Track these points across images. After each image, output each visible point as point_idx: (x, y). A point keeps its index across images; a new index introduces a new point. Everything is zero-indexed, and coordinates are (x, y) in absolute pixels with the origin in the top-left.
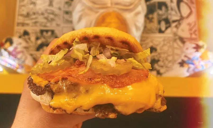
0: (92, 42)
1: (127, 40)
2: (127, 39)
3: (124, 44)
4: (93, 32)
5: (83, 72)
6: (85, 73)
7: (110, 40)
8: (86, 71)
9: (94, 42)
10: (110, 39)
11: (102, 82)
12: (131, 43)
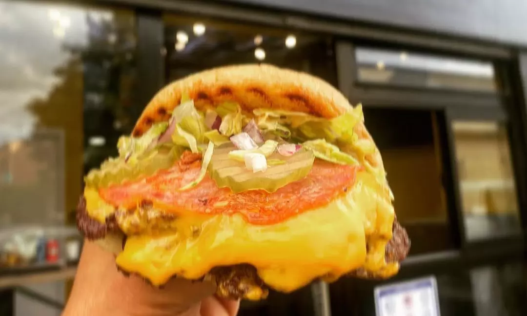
0: (218, 102)
1: (300, 90)
2: (301, 87)
3: (295, 101)
4: (217, 80)
5: (192, 183)
6: (196, 186)
7: (259, 94)
8: (198, 180)
9: (223, 102)
10: (258, 91)
11: (231, 211)
12: (311, 96)
